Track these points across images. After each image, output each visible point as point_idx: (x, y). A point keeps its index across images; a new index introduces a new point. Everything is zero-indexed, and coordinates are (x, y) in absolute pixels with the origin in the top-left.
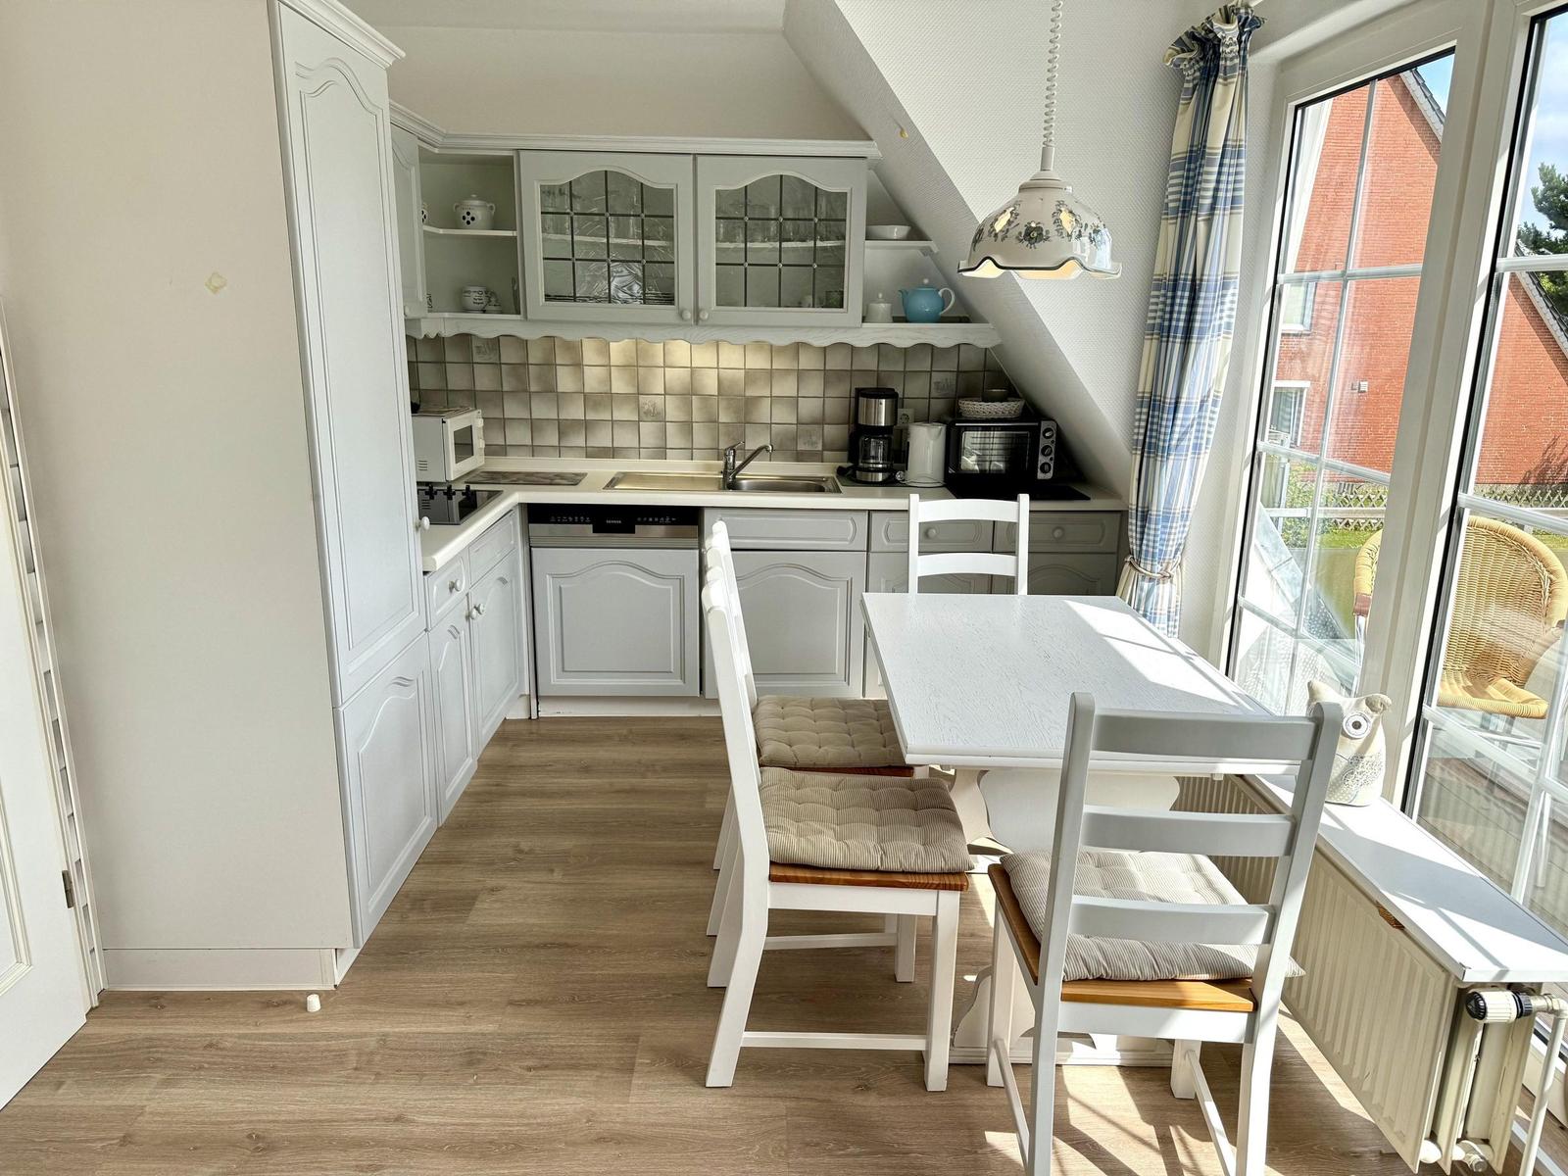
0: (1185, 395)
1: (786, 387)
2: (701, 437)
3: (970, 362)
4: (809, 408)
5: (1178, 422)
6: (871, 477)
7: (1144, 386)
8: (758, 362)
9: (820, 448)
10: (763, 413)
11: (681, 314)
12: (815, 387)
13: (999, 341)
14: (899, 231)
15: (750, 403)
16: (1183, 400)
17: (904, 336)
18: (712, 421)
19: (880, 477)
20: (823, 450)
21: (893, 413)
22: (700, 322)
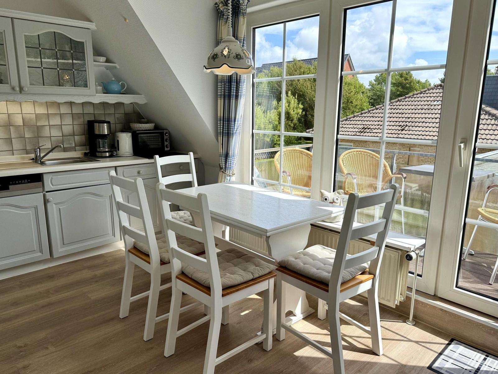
0: (237, 116)
1: (56, 121)
2: (17, 145)
4: (67, 129)
5: (236, 125)
6: (104, 155)
7: (220, 113)
8: (41, 110)
9: (74, 145)
10: (46, 132)
11: (13, 89)
12: (68, 120)
13: (146, 102)
14: (103, 59)
15: (39, 129)
16: (237, 118)
17: (112, 99)
18: (21, 137)
19: (107, 154)
20: (75, 146)
21: (109, 128)
22: (23, 92)
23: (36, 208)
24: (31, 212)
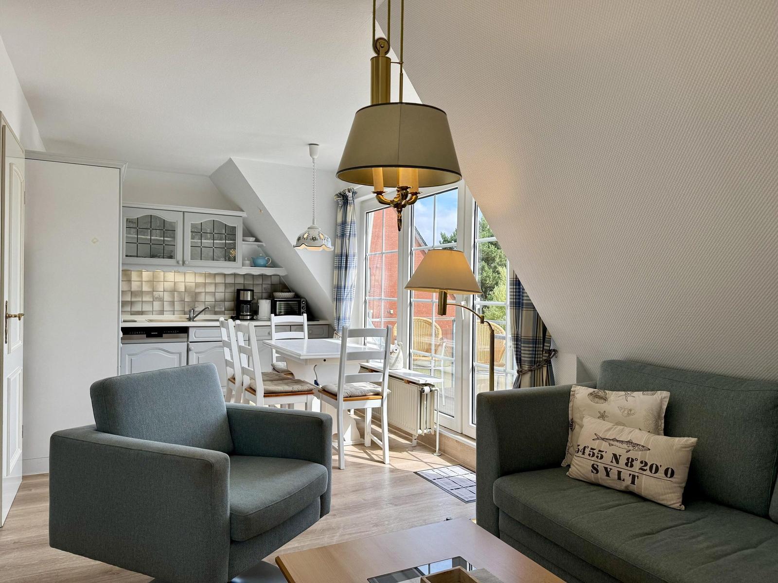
1: (211, 289)
2: (177, 307)
3: (275, 280)
4: (220, 296)
5: (346, 291)
6: (245, 318)
7: (335, 282)
8: (200, 280)
9: (223, 310)
10: (202, 298)
11: (178, 262)
12: (221, 289)
13: (286, 274)
14: (252, 239)
15: (197, 294)
16: (346, 286)
17: (256, 271)
18: (182, 301)
19: (249, 317)
20: (225, 310)
21: (252, 296)
22: (185, 265)
23: (180, 354)
24: (176, 357)
